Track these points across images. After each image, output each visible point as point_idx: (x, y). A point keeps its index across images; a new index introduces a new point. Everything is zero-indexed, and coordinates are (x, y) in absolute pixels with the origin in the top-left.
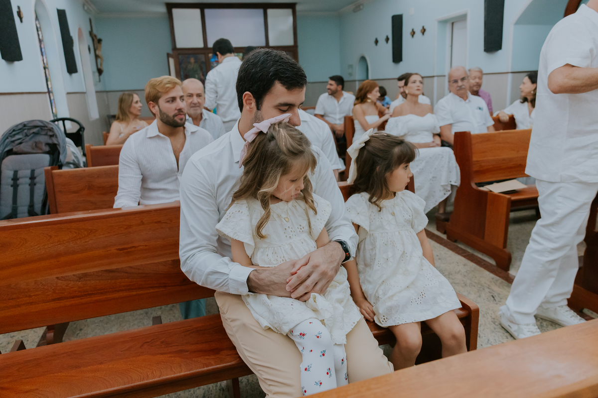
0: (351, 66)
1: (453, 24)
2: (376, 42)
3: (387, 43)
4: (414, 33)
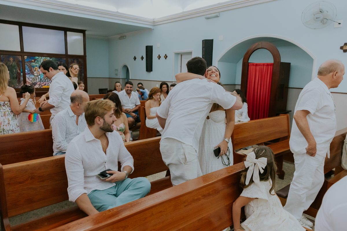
0: (117, 70)
1: (181, 55)
2: (135, 58)
3: (142, 60)
4: (160, 57)
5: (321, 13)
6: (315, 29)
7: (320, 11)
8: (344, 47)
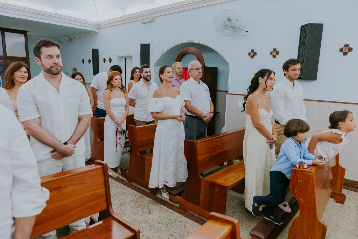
0: (67, 73)
1: (125, 58)
2: (83, 61)
3: (90, 63)
4: (105, 60)
5: (229, 21)
6: (227, 36)
7: (229, 20)
8: (251, 53)
